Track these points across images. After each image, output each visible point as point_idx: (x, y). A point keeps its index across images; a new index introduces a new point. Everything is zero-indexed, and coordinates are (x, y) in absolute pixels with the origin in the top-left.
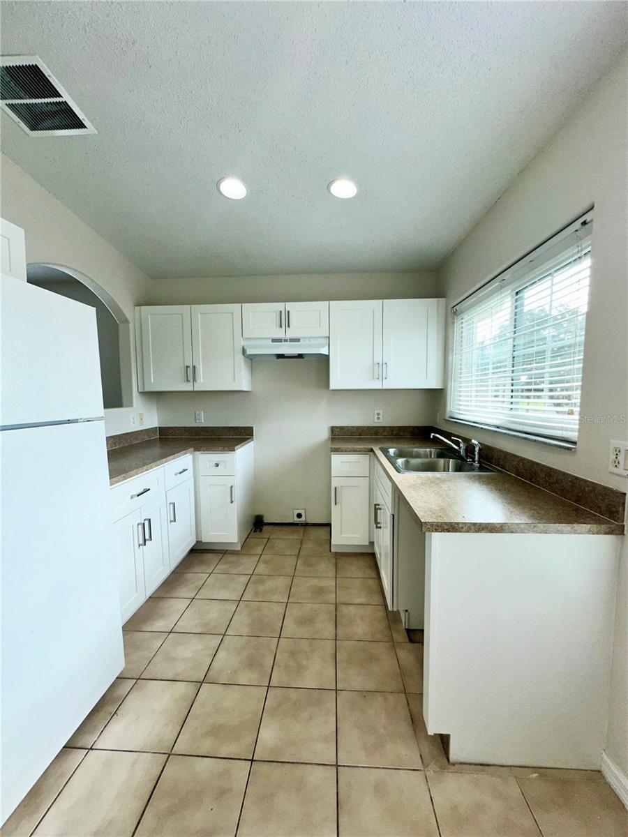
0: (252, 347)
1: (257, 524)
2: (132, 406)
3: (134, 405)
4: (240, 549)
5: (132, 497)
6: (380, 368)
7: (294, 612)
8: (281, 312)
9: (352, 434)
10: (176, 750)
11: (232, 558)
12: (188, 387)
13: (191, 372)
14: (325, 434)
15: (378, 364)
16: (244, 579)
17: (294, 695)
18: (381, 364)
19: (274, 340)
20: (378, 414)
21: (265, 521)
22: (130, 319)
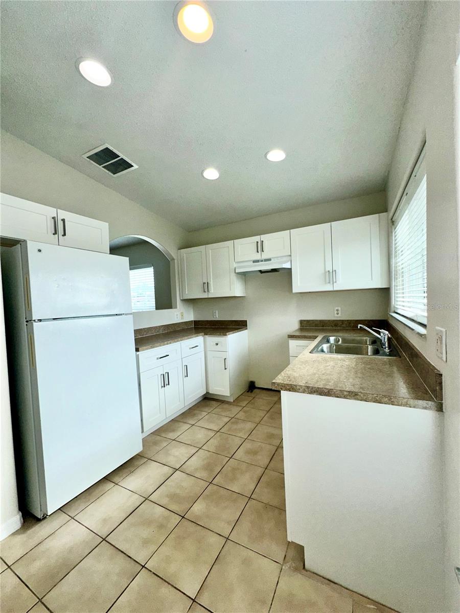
0: (240, 267)
1: (252, 387)
2: (177, 308)
3: (178, 306)
4: (232, 401)
5: (157, 359)
6: (330, 275)
7: (248, 445)
8: (257, 242)
9: (316, 325)
10: (151, 498)
11: (226, 406)
12: (205, 296)
13: (206, 286)
14: (296, 326)
15: (329, 271)
16: (226, 420)
17: (223, 492)
18: (331, 271)
19: (254, 262)
20: (337, 310)
21: (256, 386)
22: (175, 258)
